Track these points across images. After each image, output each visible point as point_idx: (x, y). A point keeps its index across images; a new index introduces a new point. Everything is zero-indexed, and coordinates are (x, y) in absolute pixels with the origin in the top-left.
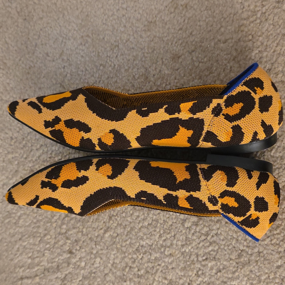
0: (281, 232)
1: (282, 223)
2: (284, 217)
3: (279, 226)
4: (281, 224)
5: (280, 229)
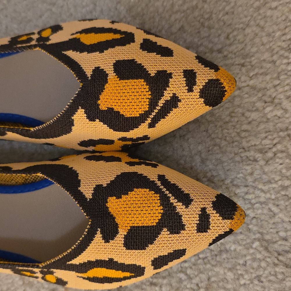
0: (269, 191)
1: (280, 180)
2: (288, 174)
3: (272, 181)
4: (277, 181)
5: (270, 186)
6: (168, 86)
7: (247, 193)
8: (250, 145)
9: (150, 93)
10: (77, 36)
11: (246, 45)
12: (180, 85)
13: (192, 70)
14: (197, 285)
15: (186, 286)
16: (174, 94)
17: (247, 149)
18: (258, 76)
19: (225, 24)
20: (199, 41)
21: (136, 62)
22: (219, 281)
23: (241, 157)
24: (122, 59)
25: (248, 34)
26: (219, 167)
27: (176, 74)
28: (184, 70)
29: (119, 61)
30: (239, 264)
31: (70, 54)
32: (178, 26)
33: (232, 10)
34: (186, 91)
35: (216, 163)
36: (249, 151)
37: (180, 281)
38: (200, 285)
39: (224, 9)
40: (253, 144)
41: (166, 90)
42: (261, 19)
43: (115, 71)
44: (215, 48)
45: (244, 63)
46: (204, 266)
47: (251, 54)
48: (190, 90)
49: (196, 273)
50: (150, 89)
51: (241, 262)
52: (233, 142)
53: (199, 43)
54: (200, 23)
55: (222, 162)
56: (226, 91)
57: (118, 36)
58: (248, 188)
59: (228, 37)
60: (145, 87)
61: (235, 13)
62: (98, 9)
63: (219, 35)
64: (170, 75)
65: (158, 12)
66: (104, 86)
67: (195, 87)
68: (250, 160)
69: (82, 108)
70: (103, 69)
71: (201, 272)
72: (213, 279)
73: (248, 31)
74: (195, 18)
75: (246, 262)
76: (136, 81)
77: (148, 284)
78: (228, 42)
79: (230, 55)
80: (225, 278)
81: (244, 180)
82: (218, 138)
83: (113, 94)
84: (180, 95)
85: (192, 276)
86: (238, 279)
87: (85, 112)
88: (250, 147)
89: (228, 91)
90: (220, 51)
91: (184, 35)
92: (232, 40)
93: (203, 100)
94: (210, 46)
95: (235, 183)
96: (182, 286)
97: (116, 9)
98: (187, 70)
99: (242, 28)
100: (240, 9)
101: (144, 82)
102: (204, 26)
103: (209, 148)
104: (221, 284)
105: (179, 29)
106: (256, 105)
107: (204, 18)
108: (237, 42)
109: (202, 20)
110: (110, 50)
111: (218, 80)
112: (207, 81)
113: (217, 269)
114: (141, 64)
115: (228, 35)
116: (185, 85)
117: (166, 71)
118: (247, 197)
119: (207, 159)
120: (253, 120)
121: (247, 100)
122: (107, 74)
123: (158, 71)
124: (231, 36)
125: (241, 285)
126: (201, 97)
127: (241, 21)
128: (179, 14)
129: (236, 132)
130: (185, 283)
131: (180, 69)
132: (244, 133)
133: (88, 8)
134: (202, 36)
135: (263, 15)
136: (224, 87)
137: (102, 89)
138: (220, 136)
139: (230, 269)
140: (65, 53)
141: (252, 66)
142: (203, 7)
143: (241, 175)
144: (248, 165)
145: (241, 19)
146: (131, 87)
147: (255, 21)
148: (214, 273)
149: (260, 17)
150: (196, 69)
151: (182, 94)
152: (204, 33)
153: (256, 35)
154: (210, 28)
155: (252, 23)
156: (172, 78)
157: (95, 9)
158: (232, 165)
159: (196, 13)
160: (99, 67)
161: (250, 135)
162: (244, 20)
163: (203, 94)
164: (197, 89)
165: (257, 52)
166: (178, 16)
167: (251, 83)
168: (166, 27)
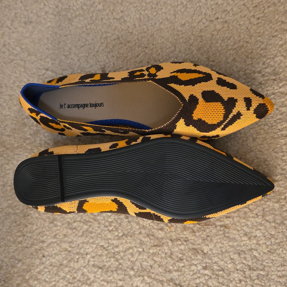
6: (235, 107)
7: (283, 156)
8: (283, 127)
9: (224, 110)
10: (175, 74)
11: (275, 68)
12: (242, 106)
13: (249, 98)
14: (257, 214)
15: (249, 215)
16: (239, 111)
17: (281, 130)
18: (285, 86)
19: (261, 55)
20: (246, 67)
21: (215, 92)
22: (270, 210)
23: (278, 135)
24: (206, 90)
25: (276, 61)
26: (265, 142)
27: (240, 100)
28: (244, 98)
29: (204, 91)
30: (282, 199)
31: (173, 85)
32: (231, 58)
33: (266, 47)
34: (246, 110)
35: (263, 140)
36: (282, 131)
37: (246, 213)
38: (258, 214)
39: (260, 47)
40: (285, 126)
41: (234, 109)
42: (284, 52)
43: (203, 97)
44: (256, 71)
45: (275, 79)
46: (260, 202)
47: (279, 73)
48: (248, 109)
49: (255, 207)
50: (225, 108)
51: (283, 197)
52: (272, 126)
53: (246, 68)
54: (245, 56)
55: (266, 139)
56: (269, 110)
57: (201, 75)
58: (284, 153)
59: (264, 64)
60: (221, 107)
61: (267, 48)
62: (177, 50)
63: (258, 63)
64: (236, 101)
65: (218, 50)
66: (196, 106)
67: (251, 108)
68: (283, 136)
69: (183, 119)
70: (195, 96)
71: (258, 206)
72: (266, 209)
73: (276, 59)
74: (242, 53)
75: (286, 197)
76: (216, 103)
77: (225, 217)
78: (264, 66)
79: (266, 74)
80: (274, 208)
81: (280, 149)
82: (262, 124)
83: (202, 111)
84: (242, 112)
85: (252, 209)
86: (282, 208)
87: (184, 121)
88: (283, 128)
89: (270, 110)
90: (259, 72)
91: (236, 63)
92: (267, 65)
93: (256, 115)
94: (253, 69)
95: (275, 151)
96: (247, 216)
97: (190, 49)
98: (246, 98)
99: (272, 58)
100: (270, 46)
101: (221, 104)
102: (248, 58)
103: (257, 131)
104: (271, 212)
105: (233, 60)
106: (284, 103)
107: (248, 53)
108: (270, 66)
109: (247, 54)
110: (198, 84)
111: (264, 104)
112: (258, 104)
113: (268, 203)
114: (218, 93)
115: (264, 62)
116: (245, 106)
117: (234, 98)
118: (283, 158)
119: (256, 138)
120: (284, 112)
121: (279, 100)
122: (198, 99)
123: (229, 98)
124: (266, 63)
125: (284, 211)
126: (254, 113)
127: (271, 53)
128: (232, 50)
129: (274, 120)
130: (249, 214)
131: (242, 97)
132: (279, 120)
133: (170, 49)
134: (247, 64)
135: (285, 49)
136: (268, 108)
137: (195, 107)
138: (264, 123)
139: (276, 202)
140: (169, 85)
141: (281, 80)
142: (247, 46)
143: (279, 146)
144: (282, 139)
145: (271, 52)
146: (213, 107)
147: (280, 53)
148: (266, 206)
149: (283, 51)
150: (251, 97)
151: (243, 112)
152: (249, 62)
153: (282, 61)
154: (252, 59)
155: (279, 54)
156: (237, 102)
157: (175, 50)
158: (272, 140)
159: (243, 50)
160: (193, 95)
161: (282, 122)
162: (273, 52)
163: (256, 111)
164: (252, 109)
165: (283, 71)
166: (231, 52)
167: (281, 90)
168: (224, 59)
